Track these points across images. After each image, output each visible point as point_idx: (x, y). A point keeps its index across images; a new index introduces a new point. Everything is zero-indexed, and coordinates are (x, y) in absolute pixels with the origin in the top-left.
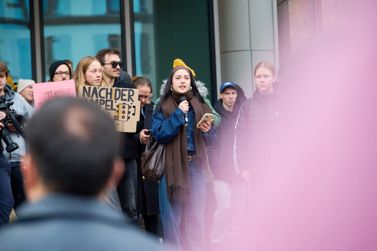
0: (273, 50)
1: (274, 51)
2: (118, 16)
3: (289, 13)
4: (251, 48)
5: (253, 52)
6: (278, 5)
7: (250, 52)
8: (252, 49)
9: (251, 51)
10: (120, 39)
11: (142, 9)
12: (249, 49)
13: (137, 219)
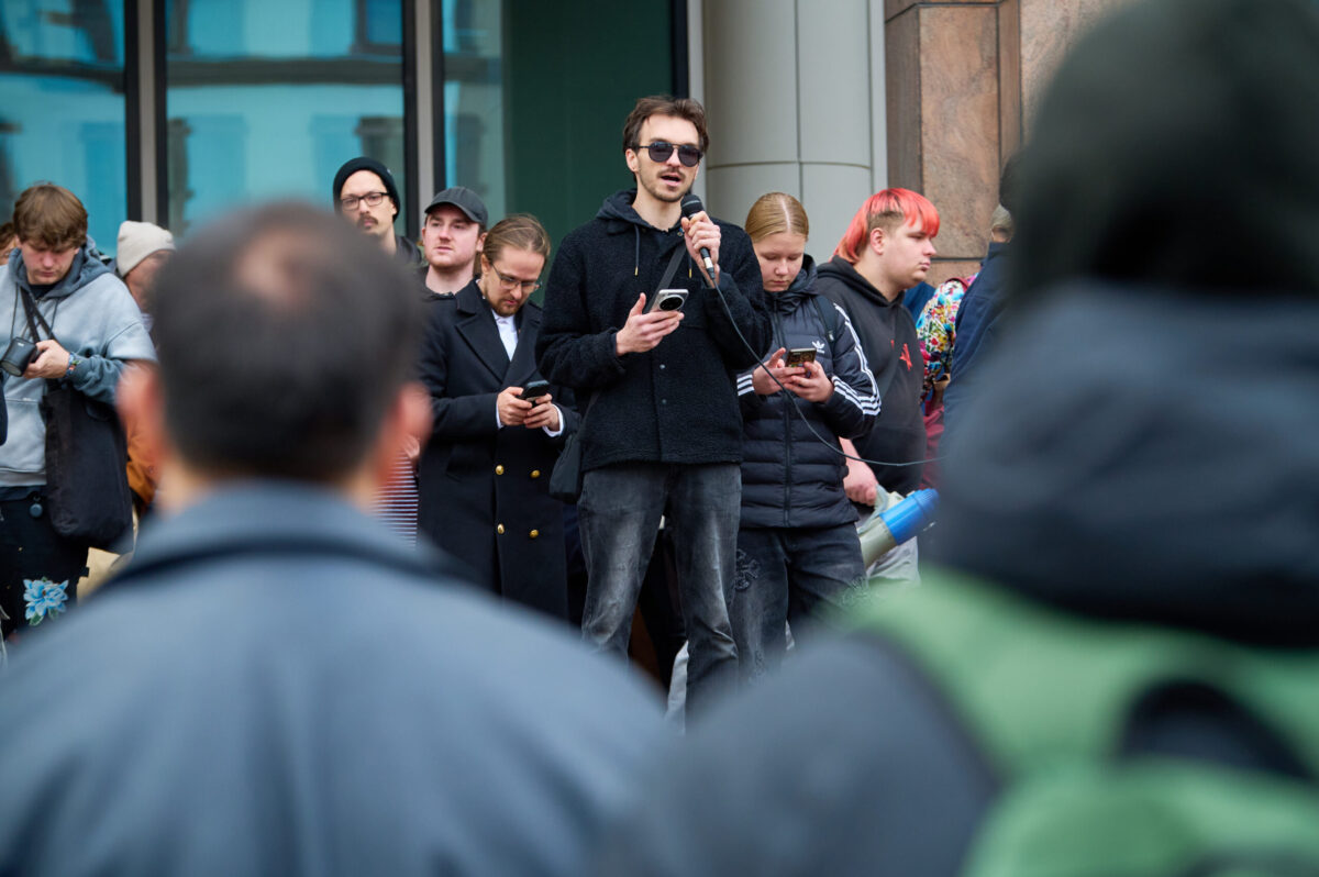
0: (867, 163)
1: (871, 168)
2: (397, 60)
3: (922, 47)
4: (799, 155)
5: (805, 167)
6: (888, 22)
7: (796, 167)
8: (803, 160)
9: (801, 164)
10: (399, 130)
11: (465, 42)
12: (795, 158)
13: (733, 653)
